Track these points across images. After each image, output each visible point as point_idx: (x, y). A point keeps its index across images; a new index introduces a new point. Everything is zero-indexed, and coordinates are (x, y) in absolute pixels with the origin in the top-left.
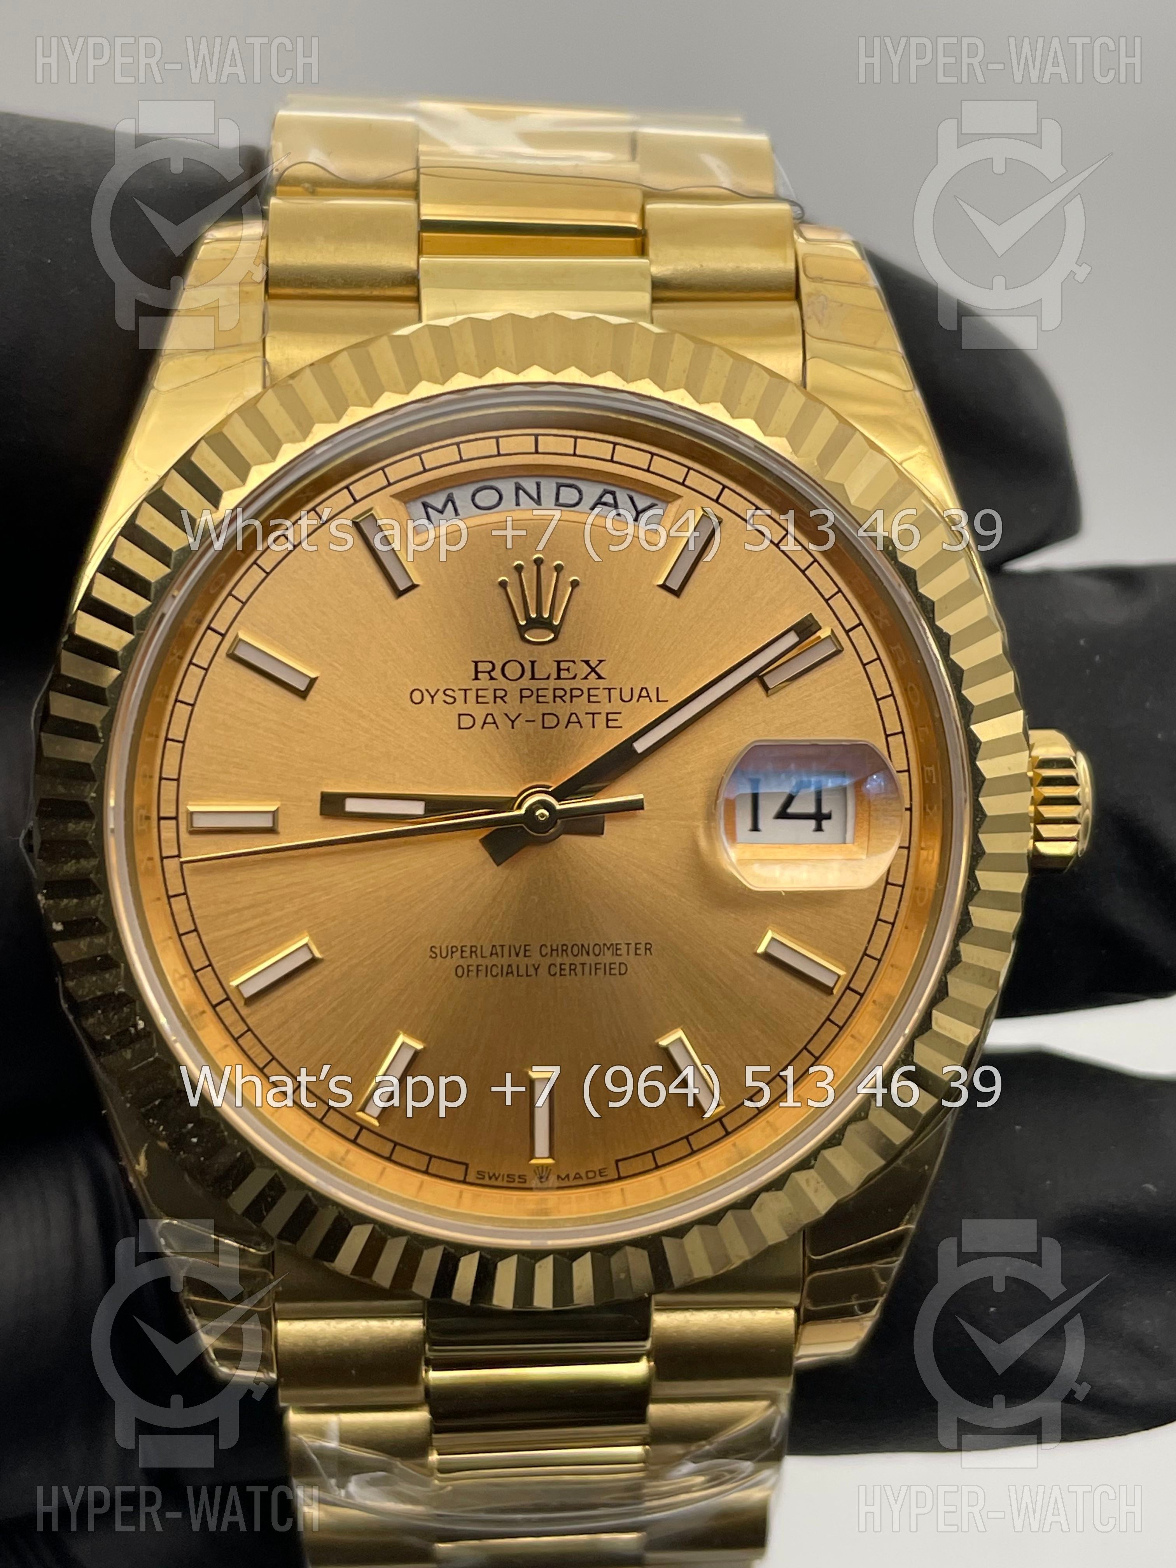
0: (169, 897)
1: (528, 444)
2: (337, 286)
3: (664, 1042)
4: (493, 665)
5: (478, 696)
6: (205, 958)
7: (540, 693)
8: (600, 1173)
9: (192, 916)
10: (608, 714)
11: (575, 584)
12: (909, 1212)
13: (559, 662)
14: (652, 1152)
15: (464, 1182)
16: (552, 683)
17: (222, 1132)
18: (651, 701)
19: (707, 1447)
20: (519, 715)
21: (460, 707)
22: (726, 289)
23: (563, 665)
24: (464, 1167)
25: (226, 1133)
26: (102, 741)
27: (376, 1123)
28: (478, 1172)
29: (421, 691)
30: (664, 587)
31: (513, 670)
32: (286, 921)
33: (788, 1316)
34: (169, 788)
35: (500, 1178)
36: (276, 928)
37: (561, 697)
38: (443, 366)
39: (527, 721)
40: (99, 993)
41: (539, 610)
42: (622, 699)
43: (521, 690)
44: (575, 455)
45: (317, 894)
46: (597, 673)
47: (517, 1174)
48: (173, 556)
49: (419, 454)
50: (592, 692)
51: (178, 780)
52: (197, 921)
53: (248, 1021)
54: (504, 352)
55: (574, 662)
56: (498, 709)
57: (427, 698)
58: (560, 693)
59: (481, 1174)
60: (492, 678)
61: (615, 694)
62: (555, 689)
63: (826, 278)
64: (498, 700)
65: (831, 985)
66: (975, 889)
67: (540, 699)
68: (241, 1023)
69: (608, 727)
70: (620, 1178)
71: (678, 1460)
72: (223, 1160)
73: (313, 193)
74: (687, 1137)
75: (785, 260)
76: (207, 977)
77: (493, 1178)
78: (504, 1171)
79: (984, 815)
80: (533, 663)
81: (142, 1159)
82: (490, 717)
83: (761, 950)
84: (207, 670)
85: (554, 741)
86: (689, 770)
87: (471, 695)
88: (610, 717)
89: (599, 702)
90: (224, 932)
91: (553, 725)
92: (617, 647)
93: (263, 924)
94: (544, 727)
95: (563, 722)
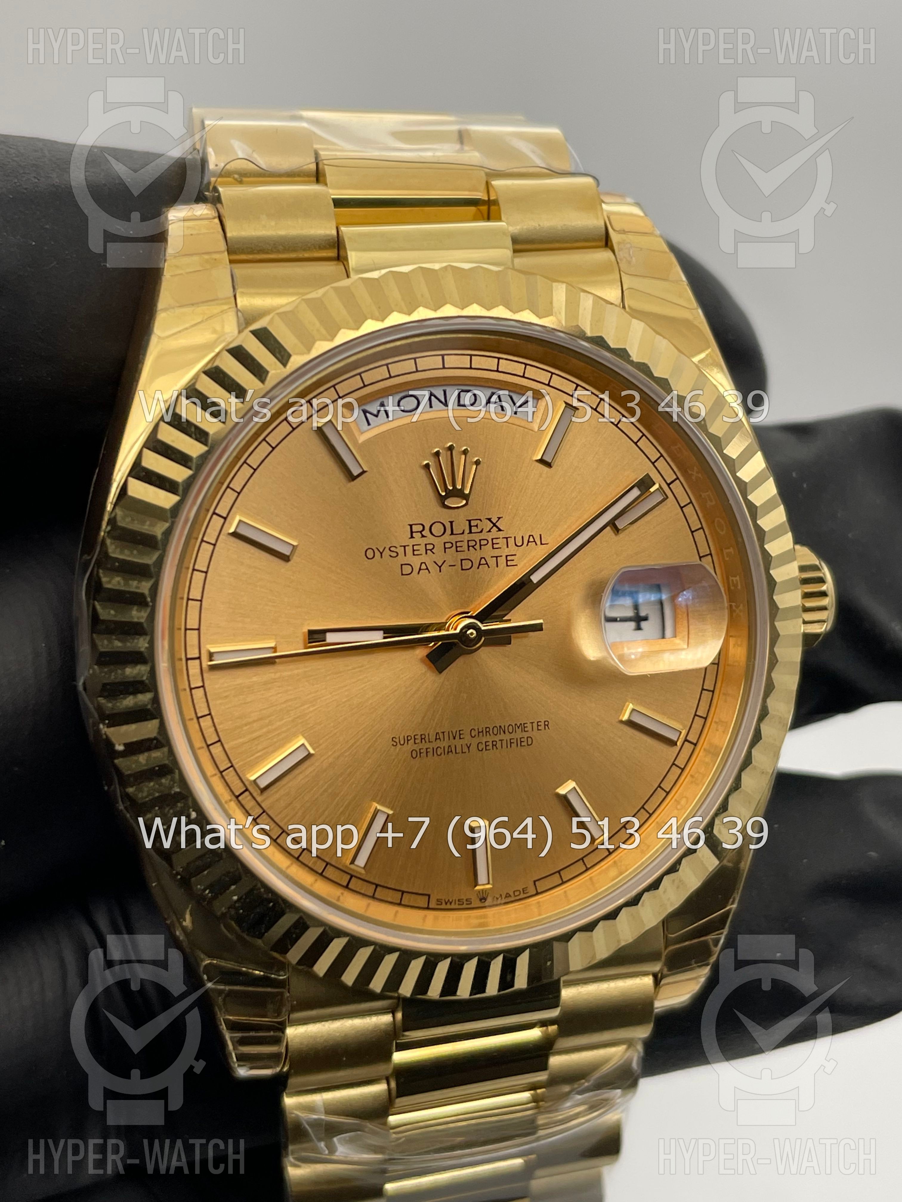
0: (198, 718)
1: (437, 362)
2: (278, 252)
3: (562, 791)
4: (424, 527)
5: (414, 550)
6: (227, 761)
7: (458, 544)
8: (523, 891)
9: (216, 730)
10: (507, 556)
11: (477, 463)
12: (733, 897)
13: (470, 521)
14: (559, 872)
15: (428, 908)
16: (466, 537)
17: (260, 889)
18: (536, 544)
19: (586, 1084)
20: (445, 561)
21: (401, 559)
22: (558, 241)
23: (473, 523)
24: (427, 897)
25: (262, 890)
26: (151, 604)
27: (363, 871)
28: (438, 900)
29: (373, 549)
30: (541, 461)
31: (438, 529)
32: (284, 729)
33: (648, 981)
34: (192, 636)
35: (453, 903)
36: (279, 734)
37: (473, 547)
38: (379, 308)
39: (450, 566)
40: (157, 795)
41: (454, 484)
42: (516, 545)
43: (445, 543)
44: (471, 368)
45: (306, 706)
46: (497, 527)
47: (465, 899)
48: (194, 461)
49: (360, 374)
50: (495, 541)
51: (199, 629)
52: (220, 734)
53: (263, 805)
54: (422, 296)
55: (480, 520)
56: (428, 559)
57: (378, 554)
58: (472, 543)
59: (439, 902)
60: (423, 536)
61: (511, 541)
62: (468, 541)
63: (626, 230)
64: (429, 552)
65: (676, 739)
66: (775, 662)
67: (459, 549)
68: (258, 807)
69: (507, 566)
70: (537, 894)
71: (566, 1096)
72: (258, 910)
73: (241, 182)
74: (582, 859)
75: (597, 218)
76: (230, 775)
77: (449, 904)
78: (456, 897)
79: (778, 608)
80: (451, 523)
81: (188, 917)
82: (423, 565)
83: (625, 718)
84: (214, 545)
85: (470, 578)
86: (566, 593)
87: (409, 550)
88: (509, 558)
89: (500, 548)
90: (241, 740)
91: (468, 567)
92: (510, 507)
93: (269, 732)
94: (462, 569)
95: (476, 564)
